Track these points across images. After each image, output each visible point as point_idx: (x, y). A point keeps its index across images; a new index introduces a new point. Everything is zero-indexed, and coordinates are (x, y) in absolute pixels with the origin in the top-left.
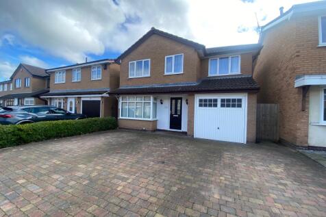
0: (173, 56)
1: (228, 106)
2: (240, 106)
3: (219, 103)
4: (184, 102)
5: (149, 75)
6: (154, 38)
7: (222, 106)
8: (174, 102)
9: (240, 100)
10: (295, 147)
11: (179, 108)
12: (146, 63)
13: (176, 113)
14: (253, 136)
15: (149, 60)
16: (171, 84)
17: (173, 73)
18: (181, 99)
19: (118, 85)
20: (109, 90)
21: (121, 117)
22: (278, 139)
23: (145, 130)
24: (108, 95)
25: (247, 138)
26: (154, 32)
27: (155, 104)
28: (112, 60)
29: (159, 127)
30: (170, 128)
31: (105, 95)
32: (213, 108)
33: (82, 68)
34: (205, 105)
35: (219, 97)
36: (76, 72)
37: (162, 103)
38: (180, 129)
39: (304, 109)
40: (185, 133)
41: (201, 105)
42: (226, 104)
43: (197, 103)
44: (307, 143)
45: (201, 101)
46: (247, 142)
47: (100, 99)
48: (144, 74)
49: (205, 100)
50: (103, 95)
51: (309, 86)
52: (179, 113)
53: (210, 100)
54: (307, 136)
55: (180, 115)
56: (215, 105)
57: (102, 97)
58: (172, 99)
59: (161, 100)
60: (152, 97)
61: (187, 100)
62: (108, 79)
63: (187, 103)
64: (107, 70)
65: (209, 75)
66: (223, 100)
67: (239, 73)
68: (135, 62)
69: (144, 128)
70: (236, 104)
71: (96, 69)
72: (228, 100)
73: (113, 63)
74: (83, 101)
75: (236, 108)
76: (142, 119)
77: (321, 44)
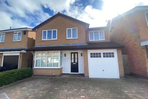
0: (72, 29)
1: (107, 57)
2: (113, 56)
3: (102, 55)
4: (79, 55)
5: (56, 39)
6: (59, 18)
7: (104, 57)
8: (73, 55)
9: (113, 53)
11: (76, 57)
12: (55, 32)
13: (74, 62)
15: (57, 30)
16: (71, 44)
17: (72, 38)
18: (77, 53)
20: (26, 48)
21: (35, 67)
22: (130, 73)
24: (25, 52)
26: (59, 15)
27: (61, 57)
28: (30, 29)
29: (63, 72)
30: (71, 72)
31: (23, 51)
33: (6, 33)
34: (94, 57)
35: (102, 51)
37: (65, 56)
38: (78, 72)
40: (83, 75)
41: (91, 57)
42: (106, 55)
43: (89, 55)
45: (91, 54)
46: (120, 77)
47: (19, 54)
48: (53, 38)
49: (94, 54)
50: (21, 52)
52: (76, 61)
53: (97, 54)
55: (77, 63)
56: (100, 57)
57: (20, 53)
58: (72, 53)
59: (65, 54)
60: (59, 52)
61: (81, 54)
62: (26, 41)
63: (82, 56)
64: (26, 34)
65: (90, 40)
66: (104, 54)
67: (104, 40)
68: (47, 31)
69: (54, 75)
70: (111, 55)
71: (17, 34)
72: (107, 53)
73: (31, 31)
74: (4, 56)
75: (112, 58)
76: (53, 67)
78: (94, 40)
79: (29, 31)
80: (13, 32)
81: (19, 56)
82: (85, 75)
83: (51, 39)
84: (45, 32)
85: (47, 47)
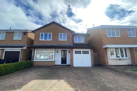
0: (63, 34)
1: (85, 53)
2: (88, 53)
3: (82, 52)
4: (67, 52)
5: (51, 40)
6: (53, 25)
7: (83, 53)
8: (63, 52)
9: (88, 51)
10: (105, 66)
11: (65, 54)
12: (50, 35)
13: (64, 57)
14: (93, 64)
15: (51, 33)
16: (62, 45)
17: (63, 40)
18: (66, 51)
19: (33, 43)
22: (98, 64)
23: (50, 66)
25: (92, 65)
26: (54, 23)
27: (55, 53)
29: (56, 64)
30: (61, 64)
33: (7, 32)
34: (77, 53)
35: (82, 50)
36: (2, 34)
37: (58, 53)
38: (66, 64)
39: (106, 54)
40: (69, 65)
41: (75, 53)
43: (74, 52)
44: (108, 64)
48: (49, 39)
49: (77, 51)
51: (107, 48)
53: (79, 51)
54: (108, 62)
55: (66, 58)
56: (81, 53)
58: (62, 51)
59: (57, 51)
60: (54, 50)
61: (69, 51)
62: (26, 40)
63: (69, 52)
64: (26, 35)
65: (75, 42)
66: (83, 51)
67: (84, 42)
68: (44, 33)
69: (49, 65)
71: (18, 34)
72: (85, 51)
73: (30, 32)
74: (5, 51)
76: (49, 60)
77: (108, 36)
78: (77, 42)
79: (28, 32)
80: (14, 32)
81: (20, 51)
82: (71, 65)
83: (47, 40)
84: (42, 35)
85: (44, 46)
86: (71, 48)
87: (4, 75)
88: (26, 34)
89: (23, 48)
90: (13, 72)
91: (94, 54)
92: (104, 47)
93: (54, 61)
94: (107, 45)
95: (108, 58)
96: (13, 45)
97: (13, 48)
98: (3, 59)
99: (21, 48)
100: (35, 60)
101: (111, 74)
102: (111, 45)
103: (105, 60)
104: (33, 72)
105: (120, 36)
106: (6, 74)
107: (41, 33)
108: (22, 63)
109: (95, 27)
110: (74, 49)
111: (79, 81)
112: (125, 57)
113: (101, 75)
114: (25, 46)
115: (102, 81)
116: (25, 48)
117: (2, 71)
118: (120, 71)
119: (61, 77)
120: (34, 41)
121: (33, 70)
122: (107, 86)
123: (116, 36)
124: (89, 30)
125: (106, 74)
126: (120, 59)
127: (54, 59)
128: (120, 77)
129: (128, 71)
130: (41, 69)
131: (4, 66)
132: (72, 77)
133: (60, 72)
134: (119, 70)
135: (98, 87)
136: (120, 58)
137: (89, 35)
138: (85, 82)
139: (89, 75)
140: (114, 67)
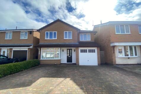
0: (68, 32)
1: (91, 52)
3: (88, 51)
5: (56, 39)
6: (58, 23)
7: (89, 52)
8: (68, 50)
9: (94, 50)
10: (113, 65)
11: (71, 52)
12: (55, 33)
13: (69, 55)
14: (100, 62)
16: (67, 43)
17: (68, 38)
18: (71, 49)
22: (105, 63)
26: (58, 21)
27: (60, 51)
29: (61, 63)
30: (67, 62)
32: (85, 53)
33: (13, 32)
34: (83, 52)
35: (88, 49)
37: (63, 51)
38: (72, 62)
39: (114, 53)
40: (75, 64)
41: (81, 52)
43: (80, 51)
44: (116, 63)
45: (81, 50)
46: (98, 65)
48: (54, 38)
49: (83, 50)
51: (115, 46)
52: (71, 55)
53: (85, 50)
54: (115, 61)
56: (87, 52)
58: (67, 49)
59: (63, 50)
60: (59, 48)
61: (74, 50)
62: (32, 39)
63: (74, 51)
65: (80, 40)
66: (89, 50)
67: (90, 40)
68: (49, 32)
69: (55, 64)
70: (93, 51)
71: (24, 34)
72: (91, 50)
73: (36, 31)
74: (14, 51)
75: (94, 53)
76: (55, 59)
77: (116, 33)
78: (83, 40)
79: (34, 31)
80: (20, 32)
81: (27, 51)
82: (77, 64)
83: (52, 38)
84: (47, 33)
85: (49, 45)
86: (77, 46)
87: (14, 73)
88: (32, 33)
89: (30, 47)
90: (22, 71)
91: (100, 52)
92: (112, 45)
93: (60, 60)
94: (115, 43)
95: (115, 57)
96: (20, 45)
97: (21, 47)
98: (12, 58)
99: (28, 48)
100: (41, 59)
101: (118, 73)
102: (119, 43)
103: (112, 59)
104: (41, 70)
105: (130, 33)
106: (16, 73)
107: (46, 32)
108: (30, 62)
109: (102, 23)
110: (79, 48)
111: (85, 80)
112: (134, 56)
113: (108, 75)
114: (32, 46)
115: (108, 80)
116: (31, 47)
117: (12, 69)
118: (128, 71)
119: (67, 75)
120: (40, 41)
121: (40, 69)
122: (113, 85)
123: (126, 33)
124: (95, 27)
125: (113, 73)
126: (129, 58)
127: (60, 58)
128: (127, 77)
129: (137, 71)
130: (47, 68)
131: (14, 65)
132: (77, 76)
133: (66, 71)
134: (127, 69)
135: (103, 86)
136: (129, 56)
137: (96, 32)
138: (91, 81)
139: (94, 74)
140: (122, 66)
